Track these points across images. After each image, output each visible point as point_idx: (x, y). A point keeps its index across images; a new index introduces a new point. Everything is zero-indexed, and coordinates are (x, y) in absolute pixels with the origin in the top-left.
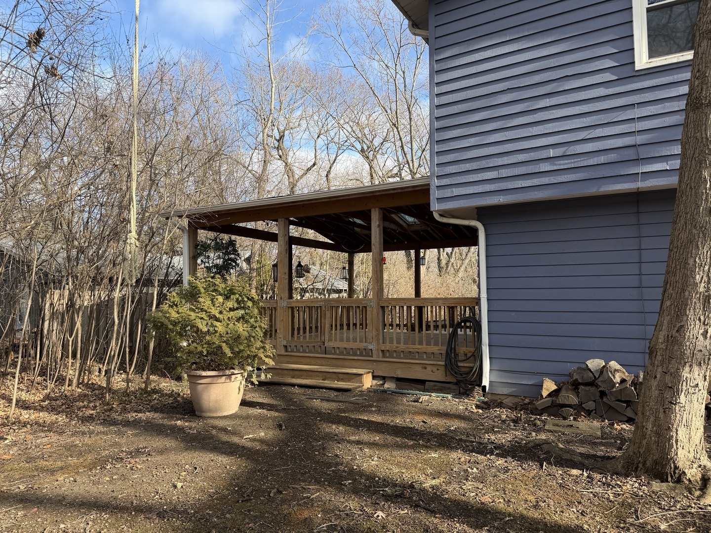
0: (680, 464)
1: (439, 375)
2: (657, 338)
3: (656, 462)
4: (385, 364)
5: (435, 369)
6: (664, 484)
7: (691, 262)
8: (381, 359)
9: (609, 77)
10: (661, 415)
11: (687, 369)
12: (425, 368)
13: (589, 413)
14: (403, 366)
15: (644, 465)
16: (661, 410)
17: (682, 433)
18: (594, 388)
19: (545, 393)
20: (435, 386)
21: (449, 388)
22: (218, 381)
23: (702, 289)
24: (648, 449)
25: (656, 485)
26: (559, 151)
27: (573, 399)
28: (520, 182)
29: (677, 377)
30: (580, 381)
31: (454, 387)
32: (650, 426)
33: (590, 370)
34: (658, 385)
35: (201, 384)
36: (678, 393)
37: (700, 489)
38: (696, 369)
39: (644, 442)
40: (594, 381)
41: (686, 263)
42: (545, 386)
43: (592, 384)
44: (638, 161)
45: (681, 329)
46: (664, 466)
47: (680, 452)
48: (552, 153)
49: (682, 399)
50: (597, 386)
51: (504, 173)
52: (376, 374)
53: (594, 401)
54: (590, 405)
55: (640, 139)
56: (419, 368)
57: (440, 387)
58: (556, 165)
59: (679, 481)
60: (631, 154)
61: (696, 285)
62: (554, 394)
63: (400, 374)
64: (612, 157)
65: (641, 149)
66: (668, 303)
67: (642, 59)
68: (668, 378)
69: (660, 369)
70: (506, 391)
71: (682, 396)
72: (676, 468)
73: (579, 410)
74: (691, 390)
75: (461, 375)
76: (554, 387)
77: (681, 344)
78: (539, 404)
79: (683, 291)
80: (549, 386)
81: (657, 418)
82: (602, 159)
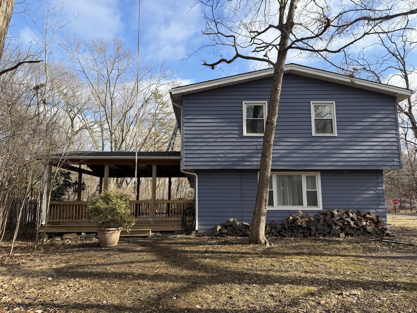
0: (261, 240)
1: (179, 228)
2: (256, 210)
3: (256, 240)
4: (157, 226)
5: (177, 226)
6: (258, 245)
7: (263, 192)
8: (154, 224)
9: (236, 136)
10: (257, 228)
11: (262, 217)
12: (174, 226)
13: (230, 235)
14: (164, 226)
15: (253, 241)
16: (257, 227)
17: (261, 232)
18: (231, 227)
19: (218, 230)
20: (178, 232)
21: (183, 233)
22: (115, 232)
23: (265, 198)
24: (254, 237)
25: (256, 245)
26: (223, 155)
27: (226, 231)
28: (212, 163)
29: (260, 219)
30: (228, 225)
31: (185, 232)
32: (254, 231)
33: (230, 222)
34: (256, 221)
35: (108, 233)
36: (260, 222)
37: (265, 245)
38: (264, 216)
39: (253, 236)
40: (231, 225)
41: (262, 192)
42: (218, 228)
43: (231, 226)
44: (244, 161)
45: (261, 207)
46: (258, 241)
47: (261, 236)
48: (221, 155)
49: (261, 224)
50: (232, 226)
51: (207, 160)
52: (153, 231)
53: (231, 231)
54: (230, 233)
55: (244, 155)
56: (171, 227)
57: (180, 233)
58: (222, 159)
59: (261, 244)
60: (242, 159)
61: (264, 197)
62: (220, 230)
63: (164, 229)
64: (237, 159)
65: (244, 158)
66: (258, 201)
67: (245, 133)
68: (258, 219)
69: (256, 217)
70: (202, 231)
71: (261, 223)
72: (260, 240)
73: (227, 234)
74: (263, 222)
75: (187, 227)
76: (220, 228)
77: (261, 211)
78: (217, 234)
79: (261, 198)
80: (219, 228)
81: (256, 229)
82: (234, 159)
